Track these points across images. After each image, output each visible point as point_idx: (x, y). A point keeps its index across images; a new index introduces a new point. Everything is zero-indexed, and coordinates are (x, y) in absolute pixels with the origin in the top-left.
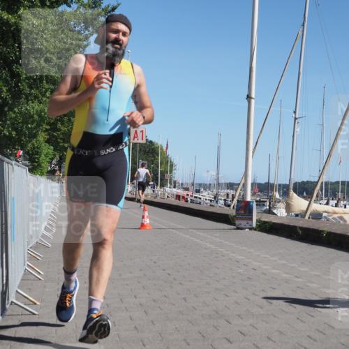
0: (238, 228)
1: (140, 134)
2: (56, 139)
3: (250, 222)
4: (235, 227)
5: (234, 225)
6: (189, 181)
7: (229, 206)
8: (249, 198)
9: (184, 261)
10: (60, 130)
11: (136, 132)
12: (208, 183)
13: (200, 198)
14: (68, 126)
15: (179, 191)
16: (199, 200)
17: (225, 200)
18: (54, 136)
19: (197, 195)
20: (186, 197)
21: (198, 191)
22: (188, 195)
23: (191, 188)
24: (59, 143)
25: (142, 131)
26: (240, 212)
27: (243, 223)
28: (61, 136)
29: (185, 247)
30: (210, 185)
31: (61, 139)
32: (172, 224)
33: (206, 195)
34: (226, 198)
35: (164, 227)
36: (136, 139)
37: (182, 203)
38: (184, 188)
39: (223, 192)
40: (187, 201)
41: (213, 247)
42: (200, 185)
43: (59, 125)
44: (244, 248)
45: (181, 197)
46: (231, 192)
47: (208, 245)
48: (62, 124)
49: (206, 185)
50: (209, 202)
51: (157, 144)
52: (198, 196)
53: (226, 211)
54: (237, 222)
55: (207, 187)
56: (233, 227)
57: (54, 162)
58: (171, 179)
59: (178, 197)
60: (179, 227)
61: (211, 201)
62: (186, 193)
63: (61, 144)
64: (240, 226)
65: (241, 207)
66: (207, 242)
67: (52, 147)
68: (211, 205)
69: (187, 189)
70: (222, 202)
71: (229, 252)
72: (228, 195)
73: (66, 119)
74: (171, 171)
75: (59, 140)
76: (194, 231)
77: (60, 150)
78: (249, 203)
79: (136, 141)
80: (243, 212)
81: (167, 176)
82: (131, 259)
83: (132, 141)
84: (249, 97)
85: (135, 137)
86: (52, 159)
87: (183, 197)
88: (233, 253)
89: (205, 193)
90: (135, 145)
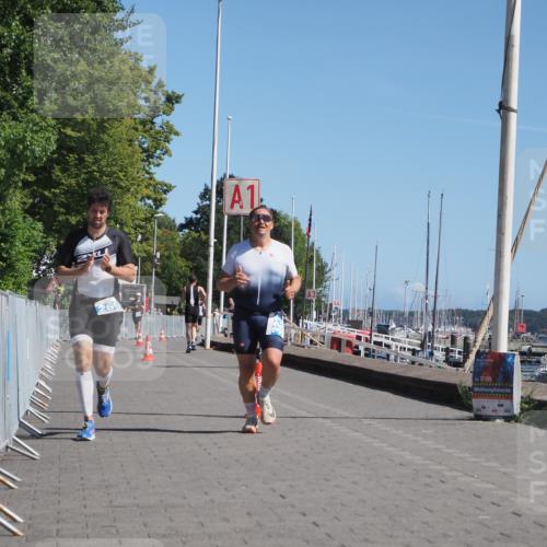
0: (478, 418)
1: (245, 195)
2: (51, 205)
3: (506, 403)
4: (472, 415)
5: (469, 408)
6: (363, 306)
7: (457, 364)
8: (503, 347)
9: (349, 493)
10: (58, 184)
11: (237, 189)
12: (407, 310)
13: (388, 346)
14: (77, 176)
15: (339, 328)
16: (385, 351)
17: (447, 351)
18: (44, 199)
19: (382, 338)
20: (355, 342)
21: (383, 330)
22: (359, 338)
23: (367, 323)
24: (56, 214)
25: (251, 188)
26: (482, 378)
27: (489, 405)
28: (63, 199)
29: (352, 461)
30: (411, 314)
31: (61, 205)
32: (322, 406)
33: (402, 339)
34: (449, 345)
35: (304, 414)
36: (237, 206)
37: (345, 358)
38: (349, 322)
39: (443, 331)
40: (357, 353)
41: (418, 460)
42: (389, 314)
43: (57, 172)
44: (493, 464)
45: (343, 344)
46: (462, 332)
47: (408, 456)
48: (64, 170)
49: (403, 314)
50: (409, 354)
51: (286, 217)
52: (384, 341)
53: (449, 375)
54: (476, 403)
55: (405, 319)
56: (466, 414)
57: (46, 260)
58: (319, 301)
59: (336, 343)
60: (340, 412)
61: (414, 352)
62: (356, 332)
63: (61, 218)
64: (484, 412)
65: (485, 368)
66: (404, 450)
67: (40, 225)
68: (413, 363)
69: (356, 324)
70: (440, 355)
71: (455, 473)
72: (453, 339)
73: (72, 158)
74: (320, 282)
75: (56, 208)
76: (375, 422)
77: (58, 232)
78: (503, 357)
79: (237, 210)
80: (489, 379)
81: (312, 293)
82: (226, 489)
83: (227, 210)
84: (504, 108)
85: (234, 202)
86: (41, 253)
87: (349, 343)
88: (466, 475)
89: (400, 334)
90: (234, 219)
